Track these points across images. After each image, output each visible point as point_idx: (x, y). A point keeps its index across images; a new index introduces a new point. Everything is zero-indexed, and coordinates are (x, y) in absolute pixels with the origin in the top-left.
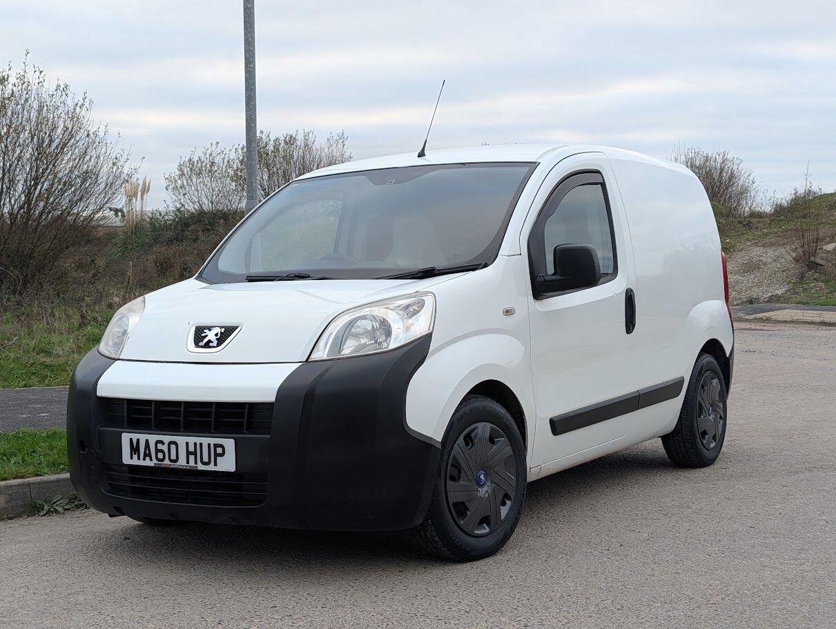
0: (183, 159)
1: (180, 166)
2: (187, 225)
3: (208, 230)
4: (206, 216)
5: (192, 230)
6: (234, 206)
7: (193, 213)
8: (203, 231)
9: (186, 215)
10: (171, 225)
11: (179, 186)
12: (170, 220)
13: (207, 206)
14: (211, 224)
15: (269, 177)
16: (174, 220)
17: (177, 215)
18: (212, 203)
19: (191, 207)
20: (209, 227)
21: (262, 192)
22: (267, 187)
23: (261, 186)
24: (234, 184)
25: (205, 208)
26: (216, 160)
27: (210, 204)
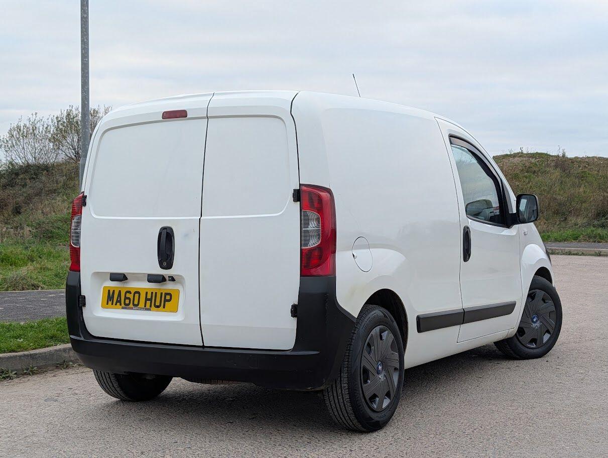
0: (12, 126)
1: (10, 130)
2: (17, 174)
3: (33, 178)
4: (32, 168)
5: (22, 179)
6: (51, 161)
7: (22, 166)
8: (30, 179)
9: (16, 167)
10: (4, 174)
11: (9, 145)
12: (4, 170)
13: (31, 161)
14: (36, 174)
15: (78, 140)
16: (7, 170)
17: (9, 167)
18: (35, 158)
19: (19, 161)
20: (34, 177)
21: (73, 151)
22: (76, 147)
23: (72, 146)
24: (51, 144)
25: (30, 162)
26: (37, 126)
27: (33, 159)
